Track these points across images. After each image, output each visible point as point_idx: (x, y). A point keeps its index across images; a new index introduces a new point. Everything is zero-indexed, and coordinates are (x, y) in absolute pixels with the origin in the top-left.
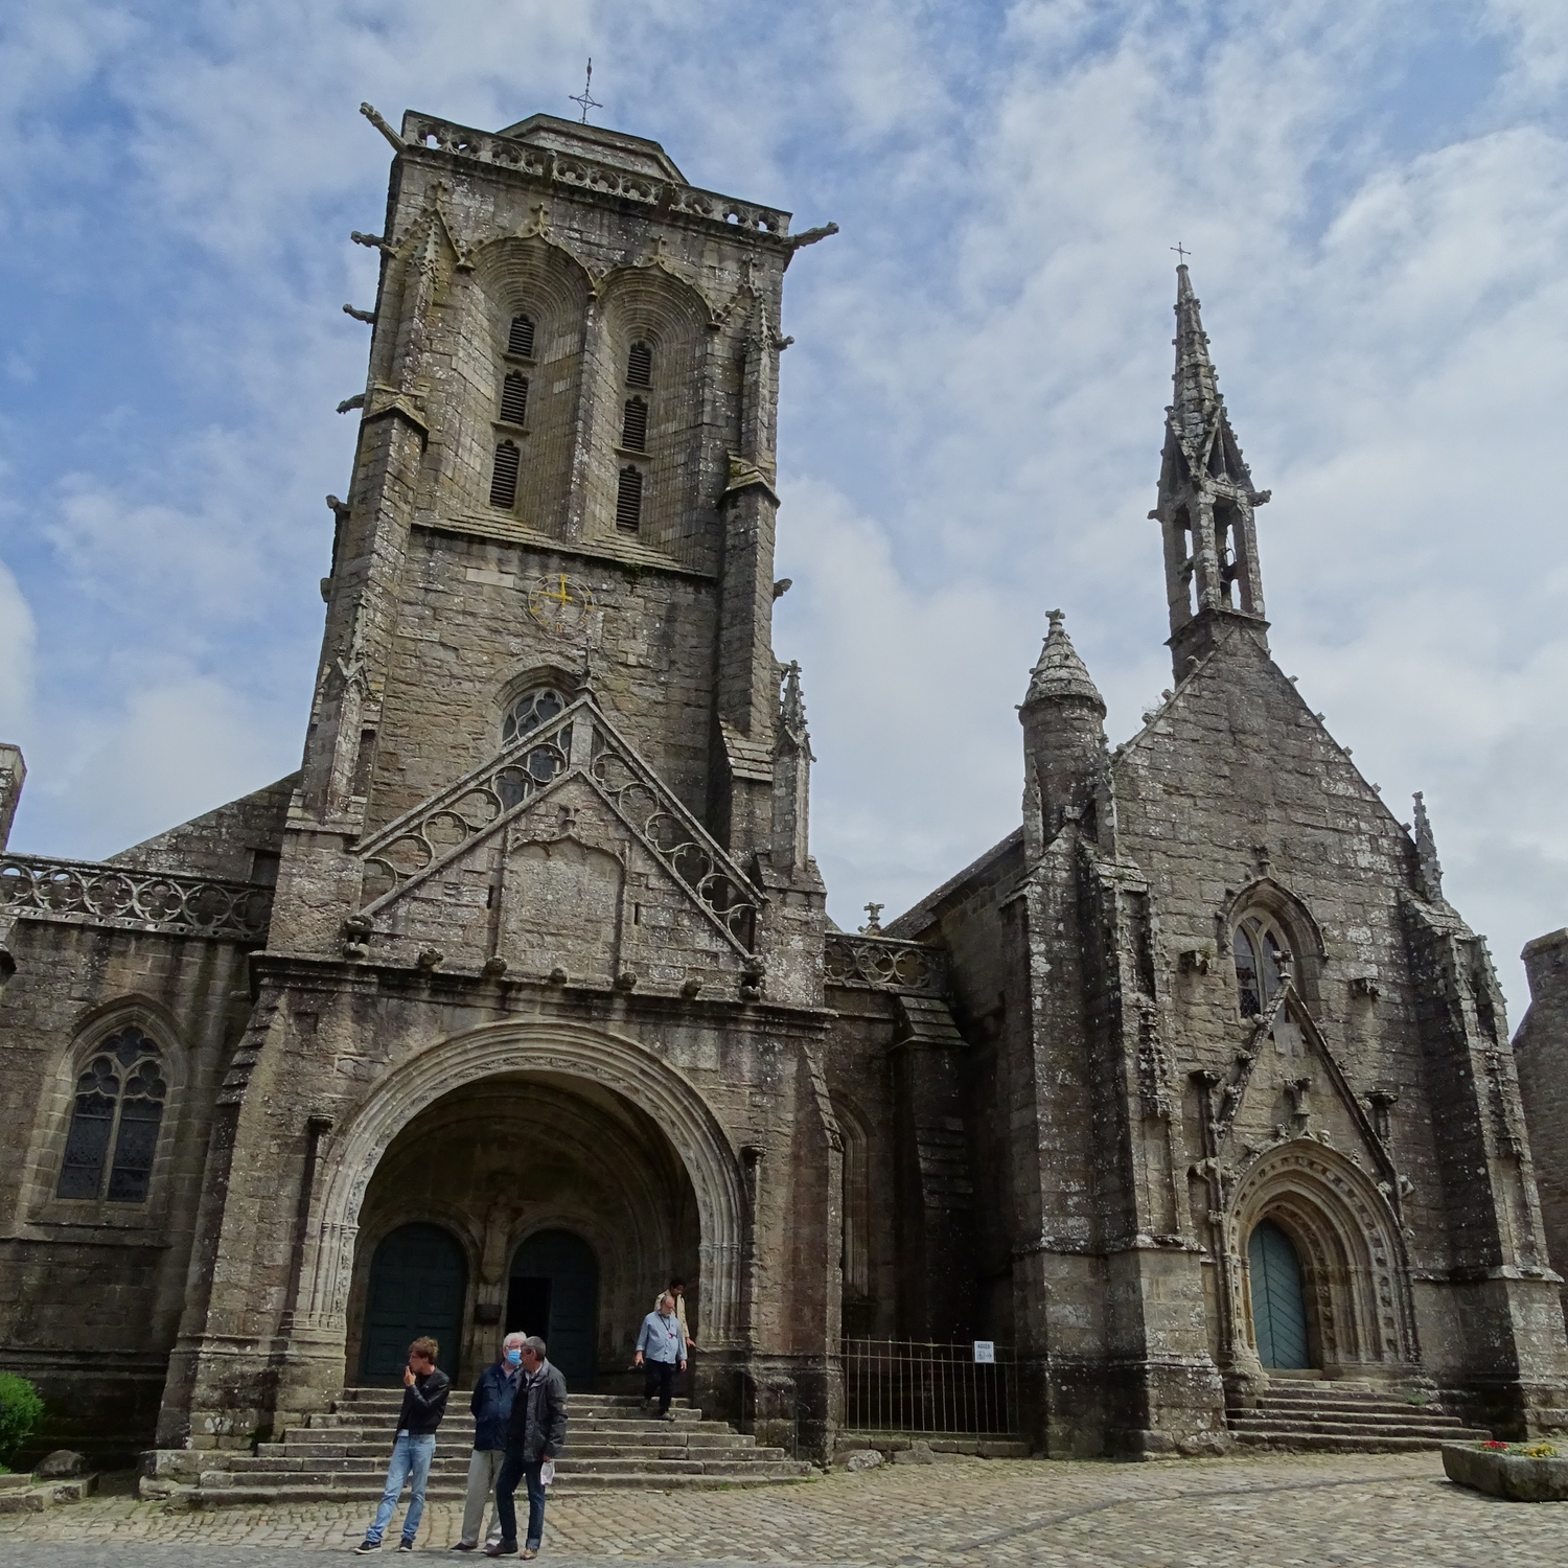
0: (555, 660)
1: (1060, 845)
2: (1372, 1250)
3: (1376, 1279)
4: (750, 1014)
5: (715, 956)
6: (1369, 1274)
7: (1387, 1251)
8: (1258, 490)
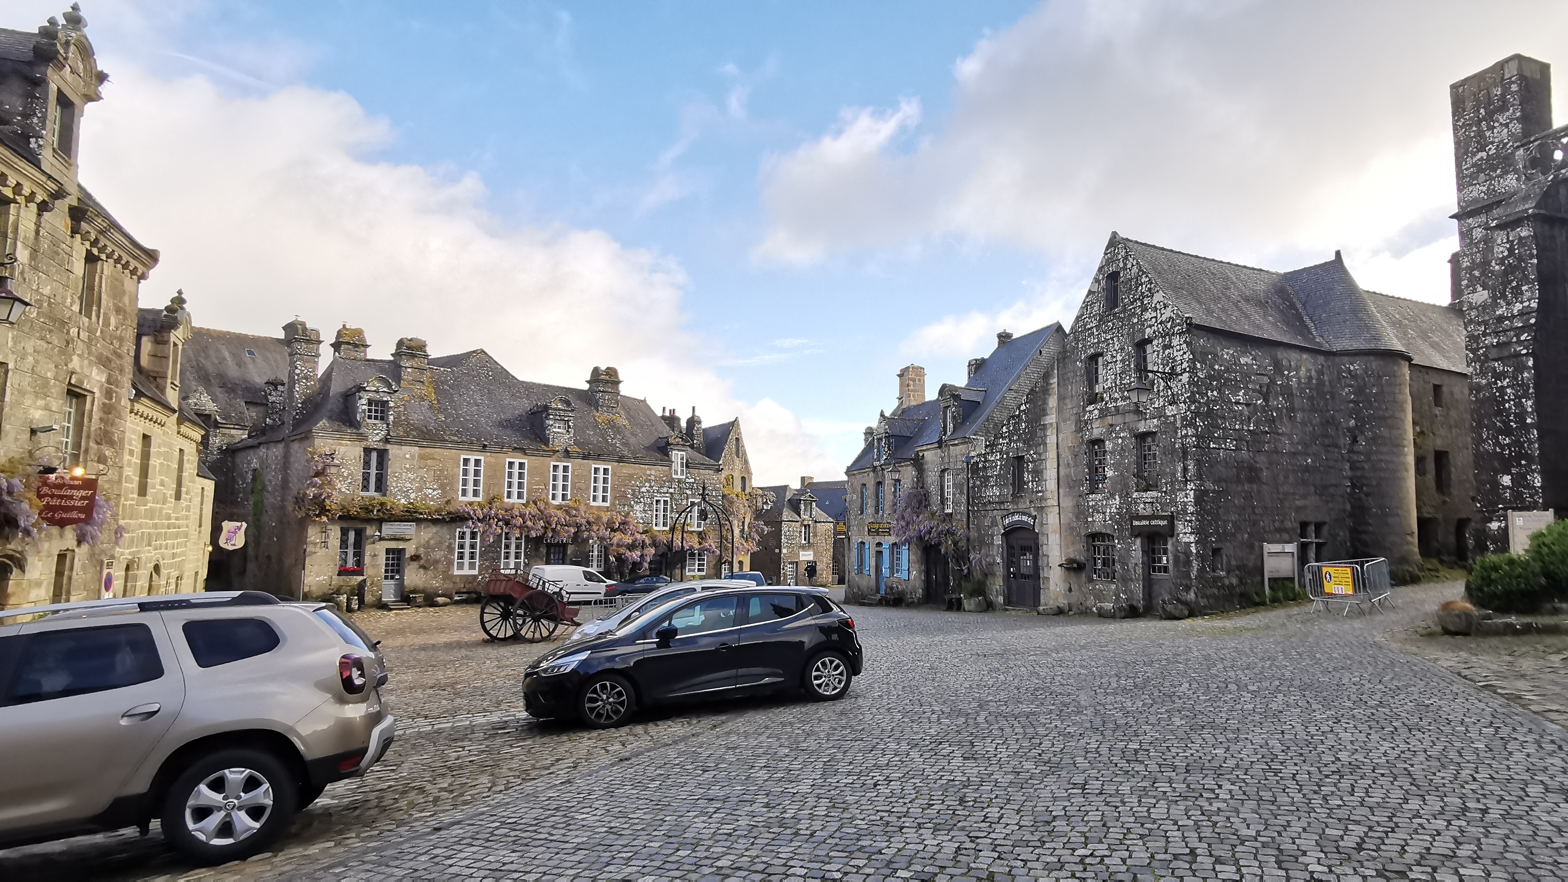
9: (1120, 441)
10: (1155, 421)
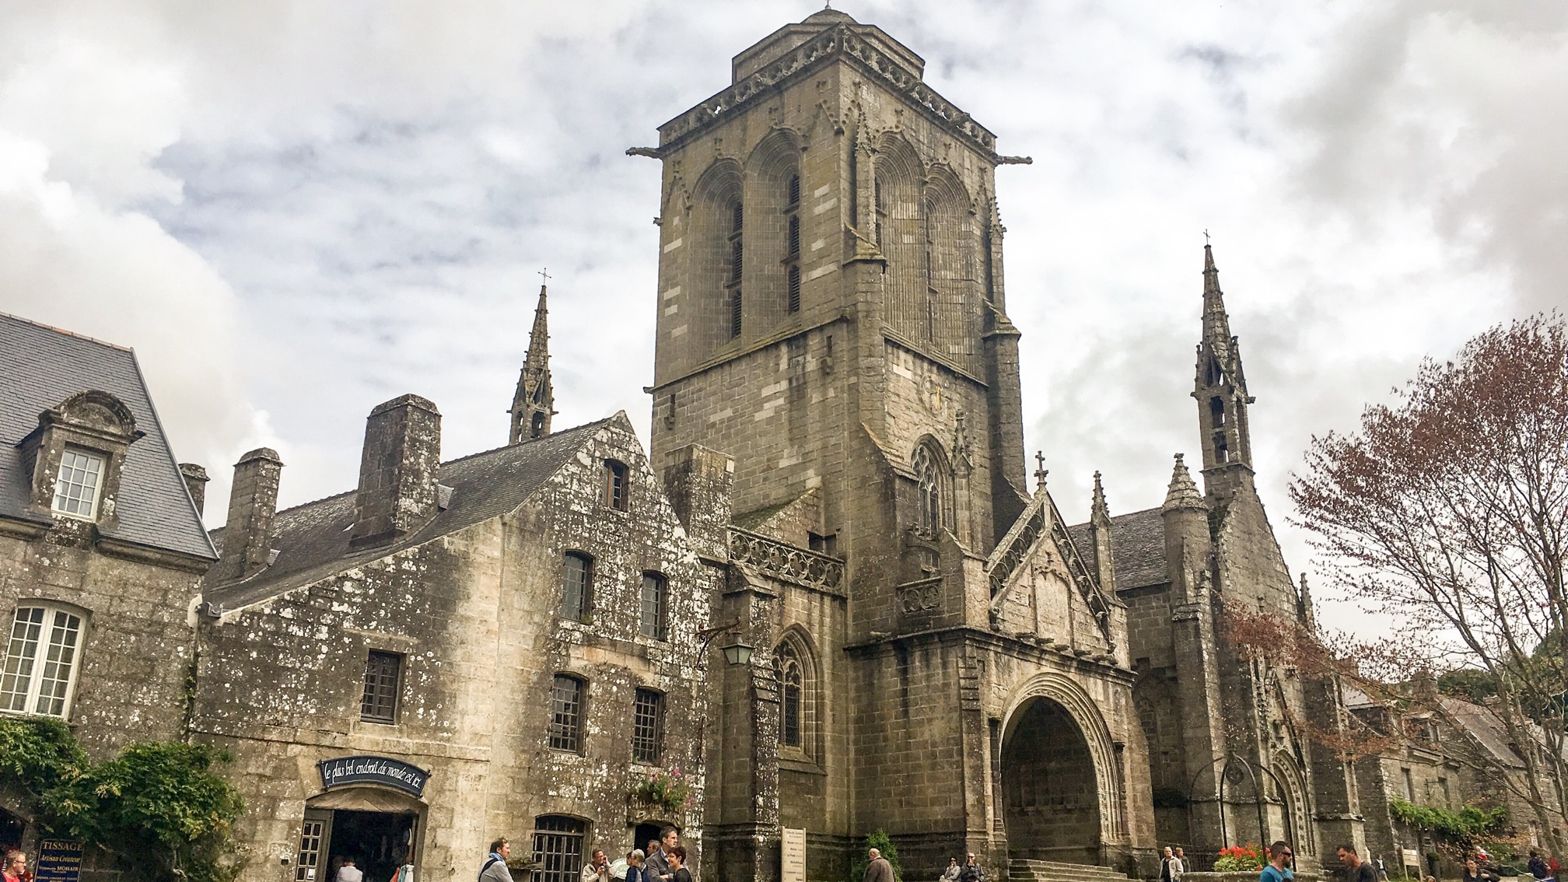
0: (931, 431)
1: (1204, 592)
2: (1296, 803)
3: (1297, 817)
4: (1112, 673)
5: (1098, 639)
6: (1294, 814)
7: (1300, 804)
8: (1250, 395)
9: (615, 689)
10: (667, 679)
